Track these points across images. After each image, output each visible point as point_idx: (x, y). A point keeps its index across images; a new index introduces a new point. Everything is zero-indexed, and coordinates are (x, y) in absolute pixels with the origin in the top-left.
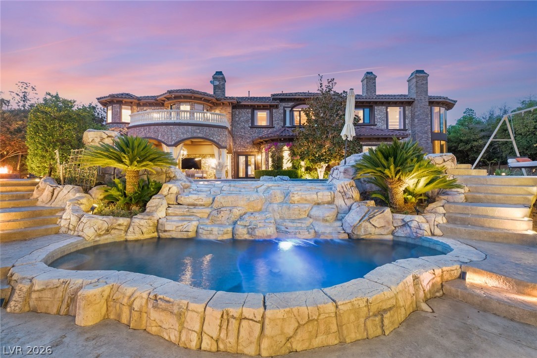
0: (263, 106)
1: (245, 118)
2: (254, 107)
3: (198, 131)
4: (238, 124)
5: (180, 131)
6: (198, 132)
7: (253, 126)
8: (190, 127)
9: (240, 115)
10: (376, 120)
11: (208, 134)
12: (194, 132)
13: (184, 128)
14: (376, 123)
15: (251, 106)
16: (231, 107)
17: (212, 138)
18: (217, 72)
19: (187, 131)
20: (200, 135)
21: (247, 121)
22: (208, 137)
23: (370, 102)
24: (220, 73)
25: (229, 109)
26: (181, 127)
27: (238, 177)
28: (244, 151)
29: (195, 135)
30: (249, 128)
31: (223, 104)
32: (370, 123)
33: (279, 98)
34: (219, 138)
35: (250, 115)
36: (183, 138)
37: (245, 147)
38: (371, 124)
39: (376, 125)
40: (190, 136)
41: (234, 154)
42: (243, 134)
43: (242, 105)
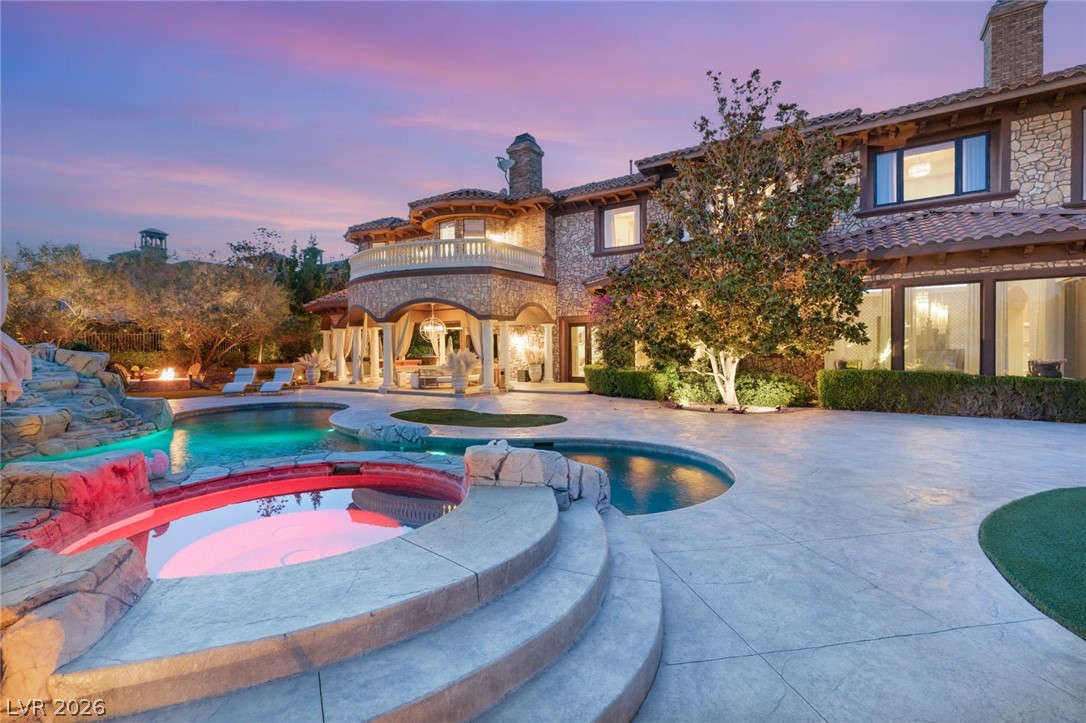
0: (621, 197)
1: (581, 233)
2: (599, 204)
3: (424, 286)
4: (566, 250)
5: (393, 289)
6: (425, 288)
7: (600, 252)
8: (409, 279)
9: (572, 229)
10: (1013, 175)
11: (444, 290)
12: (417, 289)
13: (398, 282)
14: (1014, 186)
15: (593, 202)
16: (544, 213)
17: (453, 299)
18: (518, 138)
19: (405, 288)
20: (428, 295)
21: (586, 241)
22: (445, 298)
23: (980, 111)
24: (524, 138)
25: (541, 220)
26: (395, 281)
27: (570, 379)
28: (580, 314)
29: (419, 295)
30: (591, 258)
31: (527, 209)
32: (988, 188)
33: (657, 168)
34: (470, 297)
35: (592, 225)
36: (399, 304)
37: (581, 306)
38: (993, 191)
39: (1016, 192)
40: (410, 299)
41: (560, 321)
42: (577, 274)
43: (571, 202)
